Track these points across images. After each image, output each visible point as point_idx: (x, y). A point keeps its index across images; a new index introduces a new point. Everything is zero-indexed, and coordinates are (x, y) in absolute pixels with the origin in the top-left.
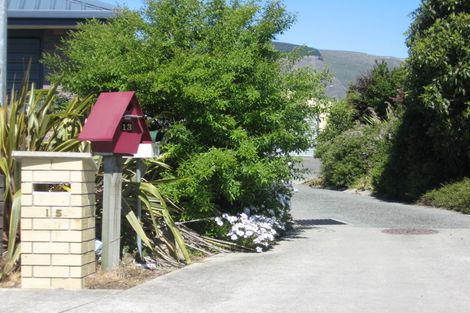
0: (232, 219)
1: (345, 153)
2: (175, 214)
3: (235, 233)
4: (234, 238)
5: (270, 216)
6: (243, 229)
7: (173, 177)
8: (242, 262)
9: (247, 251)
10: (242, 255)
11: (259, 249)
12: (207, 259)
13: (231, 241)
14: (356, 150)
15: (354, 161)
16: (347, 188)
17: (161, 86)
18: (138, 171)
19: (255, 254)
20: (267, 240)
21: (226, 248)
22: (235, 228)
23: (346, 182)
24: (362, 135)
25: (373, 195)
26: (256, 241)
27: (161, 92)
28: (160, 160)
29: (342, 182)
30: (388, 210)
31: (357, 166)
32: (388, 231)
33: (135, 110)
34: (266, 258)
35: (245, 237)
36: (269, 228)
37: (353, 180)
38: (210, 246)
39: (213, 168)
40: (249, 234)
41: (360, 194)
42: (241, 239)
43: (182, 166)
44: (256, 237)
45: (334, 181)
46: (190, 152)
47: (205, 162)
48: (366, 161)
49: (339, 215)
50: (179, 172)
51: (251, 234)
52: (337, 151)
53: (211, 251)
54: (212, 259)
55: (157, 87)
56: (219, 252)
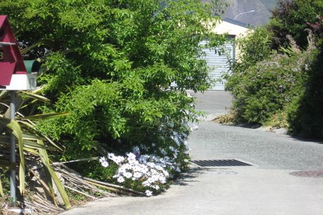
0: (117, 159)
1: (259, 86)
2: (55, 153)
3: (122, 175)
4: (121, 180)
5: (162, 156)
6: (131, 171)
7: (53, 112)
8: (128, 207)
9: (135, 195)
10: (130, 199)
11: (149, 193)
12: (90, 203)
13: (118, 183)
14: (272, 83)
15: (269, 96)
16: (260, 125)
17: (35, 11)
18: (12, 105)
19: (144, 198)
20: (158, 183)
21: (112, 192)
22: (122, 169)
23: (259, 119)
24: (278, 66)
25: (289, 133)
26: (146, 184)
27: (36, 18)
28: (39, 93)
29: (255, 119)
30: (302, 150)
31: (273, 101)
32: (296, 174)
33: (7, 37)
34: (156, 202)
35: (134, 179)
36: (161, 169)
37: (267, 117)
38: (95, 189)
39: (94, 103)
40: (137, 176)
41: (274, 132)
42: (128, 181)
43: (61, 100)
44: (146, 179)
45: (247, 118)
46: (70, 85)
47: (86, 96)
48: (283, 95)
49: (245, 156)
50: (58, 106)
51: (140, 175)
52: (250, 84)
53: (95, 195)
54: (96, 204)
55: (31, 13)
56: (104, 196)
